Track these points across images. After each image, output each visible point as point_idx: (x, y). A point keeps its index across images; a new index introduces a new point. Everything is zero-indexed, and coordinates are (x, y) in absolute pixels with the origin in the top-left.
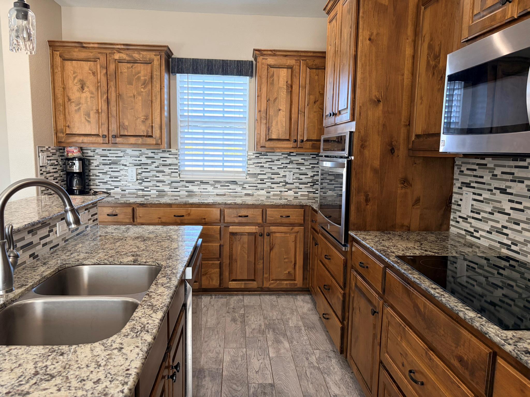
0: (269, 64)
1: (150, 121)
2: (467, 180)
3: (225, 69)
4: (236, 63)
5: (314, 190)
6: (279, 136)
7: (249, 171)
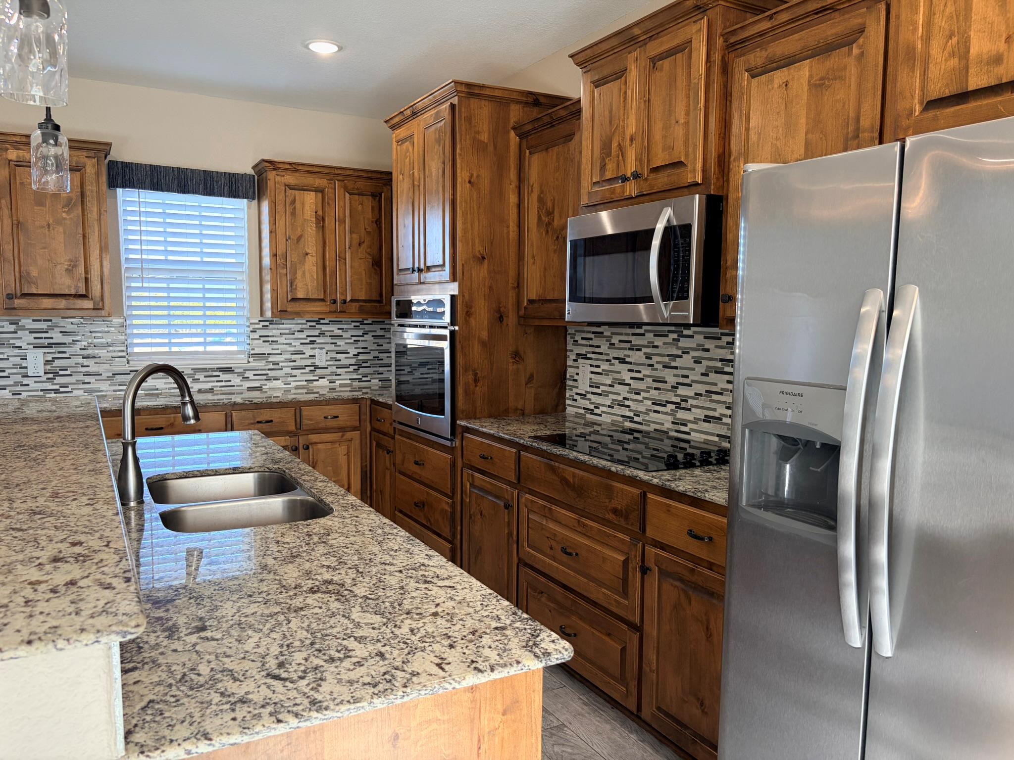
0: (287, 183)
1: (81, 270)
2: (583, 351)
3: (209, 185)
4: (227, 176)
5: (360, 377)
6: (307, 294)
7: (253, 349)
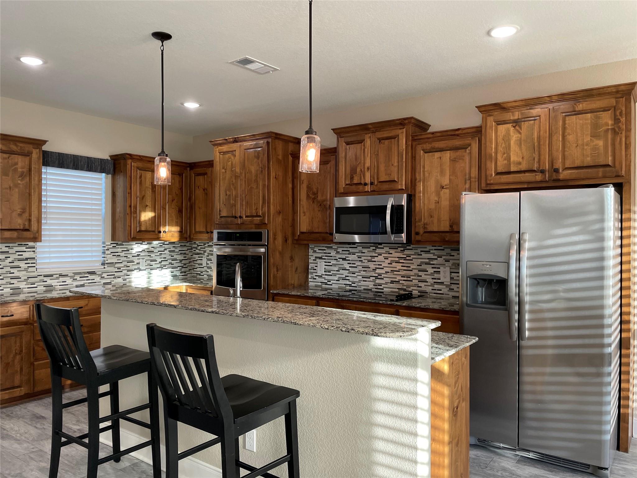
0: (138, 167)
1: (26, 215)
2: (320, 255)
3: (90, 166)
6: (147, 228)
7: (107, 260)
